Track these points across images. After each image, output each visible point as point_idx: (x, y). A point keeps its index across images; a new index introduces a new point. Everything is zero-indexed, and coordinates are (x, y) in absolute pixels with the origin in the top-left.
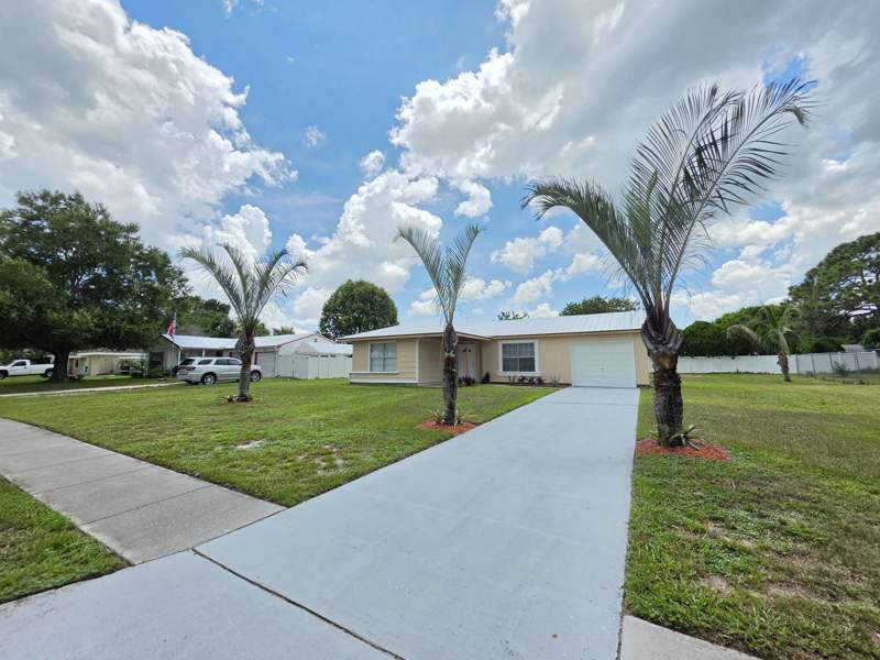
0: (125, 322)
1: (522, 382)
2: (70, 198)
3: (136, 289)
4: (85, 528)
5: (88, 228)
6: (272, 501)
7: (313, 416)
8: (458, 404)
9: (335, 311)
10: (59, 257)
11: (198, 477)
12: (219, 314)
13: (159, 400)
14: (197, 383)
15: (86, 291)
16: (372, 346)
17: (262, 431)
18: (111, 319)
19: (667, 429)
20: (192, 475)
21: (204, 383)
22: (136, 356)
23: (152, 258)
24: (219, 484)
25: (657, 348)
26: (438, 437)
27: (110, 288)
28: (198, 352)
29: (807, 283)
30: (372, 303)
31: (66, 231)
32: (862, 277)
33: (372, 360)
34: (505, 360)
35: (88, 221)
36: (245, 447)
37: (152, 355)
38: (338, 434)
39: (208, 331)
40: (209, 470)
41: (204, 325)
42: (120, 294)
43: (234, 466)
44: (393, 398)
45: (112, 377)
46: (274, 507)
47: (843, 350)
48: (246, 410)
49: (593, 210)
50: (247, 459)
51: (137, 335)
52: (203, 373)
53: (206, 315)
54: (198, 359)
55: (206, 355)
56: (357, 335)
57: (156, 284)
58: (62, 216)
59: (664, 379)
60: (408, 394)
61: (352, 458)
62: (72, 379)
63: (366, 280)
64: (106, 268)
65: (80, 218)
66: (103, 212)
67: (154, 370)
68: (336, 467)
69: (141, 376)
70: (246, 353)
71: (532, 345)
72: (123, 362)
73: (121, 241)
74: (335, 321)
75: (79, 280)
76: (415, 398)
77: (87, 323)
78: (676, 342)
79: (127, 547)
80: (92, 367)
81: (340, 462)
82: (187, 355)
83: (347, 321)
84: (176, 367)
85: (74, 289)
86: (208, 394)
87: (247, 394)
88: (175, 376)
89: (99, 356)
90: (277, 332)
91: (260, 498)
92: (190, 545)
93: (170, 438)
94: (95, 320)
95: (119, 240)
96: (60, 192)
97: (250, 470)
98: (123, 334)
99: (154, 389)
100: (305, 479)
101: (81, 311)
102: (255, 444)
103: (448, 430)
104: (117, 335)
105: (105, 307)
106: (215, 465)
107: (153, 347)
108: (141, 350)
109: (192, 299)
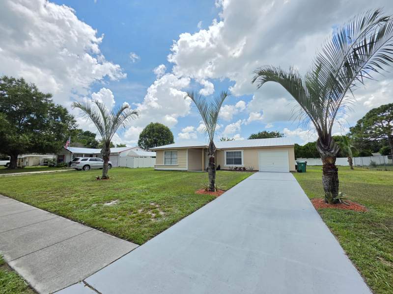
0: (46, 141)
1: (236, 169)
2: (18, 81)
3: (51, 124)
5: (27, 96)
6: (129, 240)
7: (141, 186)
9: (145, 136)
10: (12, 109)
11: (84, 224)
12: (91, 138)
13: (61, 178)
14: (80, 170)
15: (26, 125)
16: (165, 152)
17: (116, 195)
18: (39, 139)
19: (331, 195)
20: (81, 222)
21: (84, 170)
22: (51, 157)
23: (59, 110)
24: (96, 228)
25: (325, 153)
27: (38, 124)
28: (81, 155)
29: (358, 126)
30: (162, 133)
31: (16, 96)
32: (382, 123)
33: (165, 159)
34: (227, 159)
35: (27, 91)
36: (109, 204)
37: (59, 156)
38: (157, 197)
39: (85, 146)
40: (90, 219)
41: (83, 143)
42: (44, 127)
43: (104, 217)
44: (178, 178)
45: (39, 166)
46: (131, 245)
48: (106, 184)
50: (110, 212)
51: (51, 146)
52: (83, 165)
53: (84, 138)
54: (81, 158)
55: (85, 157)
56: (155, 148)
57: (61, 123)
58: (14, 89)
59: (329, 169)
60: (185, 176)
61: (168, 211)
62: (19, 167)
63: (159, 123)
64: (36, 115)
65: (23, 91)
66: (35, 88)
67: (60, 163)
68: (160, 216)
69: (53, 166)
70: (106, 156)
71: (240, 152)
72: (45, 159)
73: (43, 101)
74: (146, 141)
75: (23, 120)
76: (189, 177)
77: (26, 141)
78: (335, 150)
80: (30, 162)
81: (162, 213)
82: (76, 157)
83: (151, 141)
84: (71, 162)
85: (20, 125)
86: (87, 175)
87: (106, 175)
88: (69, 166)
89: (33, 157)
90: (118, 146)
91: (122, 238)
92: (82, 278)
93: (68, 199)
94: (30, 139)
95: (41, 102)
96: (13, 77)
97: (113, 219)
98: (44, 146)
99: (59, 173)
100: (146, 225)
101: (23, 135)
102: (113, 202)
103: (212, 194)
104: (42, 147)
105: (35, 134)
106: (94, 216)
107: (59, 152)
108: (53, 154)
109: (78, 130)
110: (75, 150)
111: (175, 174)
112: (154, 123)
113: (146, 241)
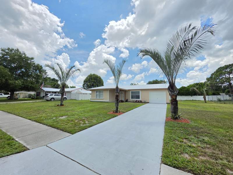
0: (30, 84)
1: (136, 102)
2: (16, 50)
3: (33, 75)
4: (17, 139)
5: (20, 58)
6: (68, 133)
7: (80, 110)
8: (119, 107)
9: (87, 82)
10: (12, 66)
11: (48, 126)
12: (55, 82)
13: (39, 105)
14: (49, 101)
15: (19, 75)
16: (96, 91)
17: (66, 114)
18: (26, 83)
19: (174, 115)
20: (47, 125)
21: (51, 101)
22: (33, 93)
23: (37, 67)
24: (54, 128)
25: (172, 93)
26: (113, 116)
27: (26, 74)
28: (50, 92)
29: (211, 77)
30: (97, 80)
31: (14, 59)
32: (225, 76)
33: (96, 95)
34: (132, 96)
35: (20, 56)
36: (62, 118)
37: (37, 93)
38: (87, 115)
39: (52, 87)
40: (51, 124)
41: (51, 85)
42: (29, 76)
43: (58, 123)
44: (102, 105)
45: (26, 98)
46: (69, 134)
47: (220, 95)
48: (62, 108)
49: (156, 57)
50: (62, 121)
51: (33, 87)
52: (51, 98)
53: (52, 82)
54: (49, 94)
55: (52, 93)
56: (93, 88)
57: (39, 74)
58: (13, 55)
59: (173, 101)
60: (106, 104)
61: (90, 121)
62: (15, 99)
64: (25, 69)
65: (18, 55)
66: (24, 54)
67: (38, 97)
68: (86, 123)
69: (34, 98)
70: (62, 93)
71: (139, 92)
72: (29, 94)
73: (29, 62)
74: (87, 85)
75: (17, 72)
76: (108, 105)
77: (20, 84)
78: (177, 92)
79: (28, 144)
80: (21, 96)
81: (87, 122)
82: (47, 93)
83: (90, 85)
84: (44, 96)
85: (16, 75)
86: (52, 104)
87: (62, 104)
88: (43, 98)
89: (22, 93)
90: (71, 87)
91: (65, 132)
92: (45, 144)
93: (41, 115)
94: (22, 83)
95: (28, 62)
96: (13, 48)
97: (62, 124)
98: (29, 87)
99: (37, 102)
100: (77, 127)
101: (18, 80)
102: (64, 117)
103: (116, 114)
104: (28, 87)
105: (24, 80)
106: (53, 123)
107: (37, 91)
108: (34, 91)
109: (48, 78)
110: (46, 89)
111: (101, 104)
112: (92, 74)
113: (75, 133)
